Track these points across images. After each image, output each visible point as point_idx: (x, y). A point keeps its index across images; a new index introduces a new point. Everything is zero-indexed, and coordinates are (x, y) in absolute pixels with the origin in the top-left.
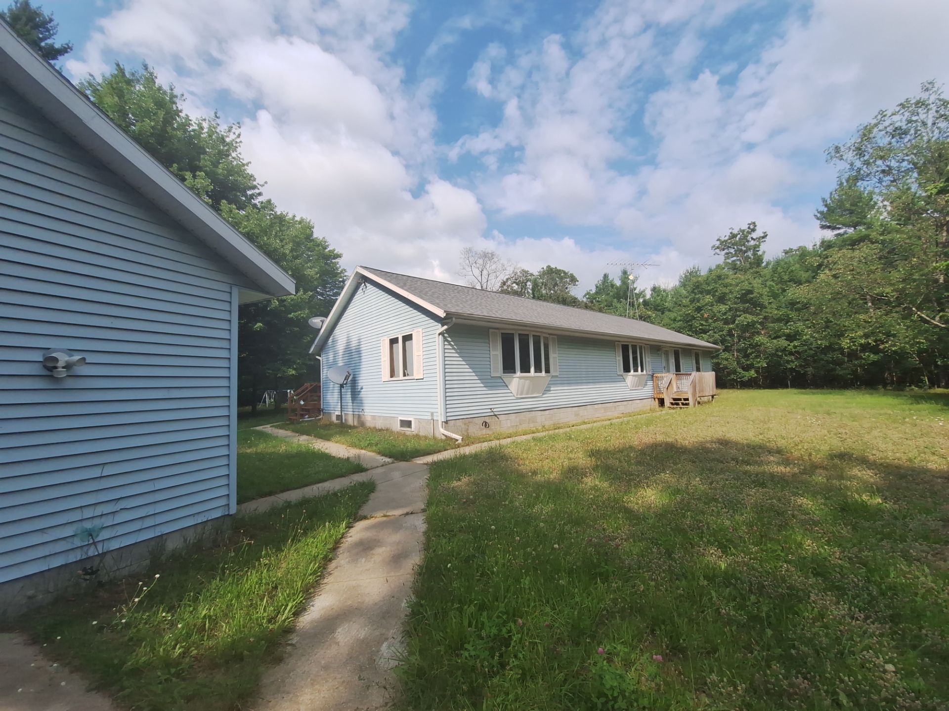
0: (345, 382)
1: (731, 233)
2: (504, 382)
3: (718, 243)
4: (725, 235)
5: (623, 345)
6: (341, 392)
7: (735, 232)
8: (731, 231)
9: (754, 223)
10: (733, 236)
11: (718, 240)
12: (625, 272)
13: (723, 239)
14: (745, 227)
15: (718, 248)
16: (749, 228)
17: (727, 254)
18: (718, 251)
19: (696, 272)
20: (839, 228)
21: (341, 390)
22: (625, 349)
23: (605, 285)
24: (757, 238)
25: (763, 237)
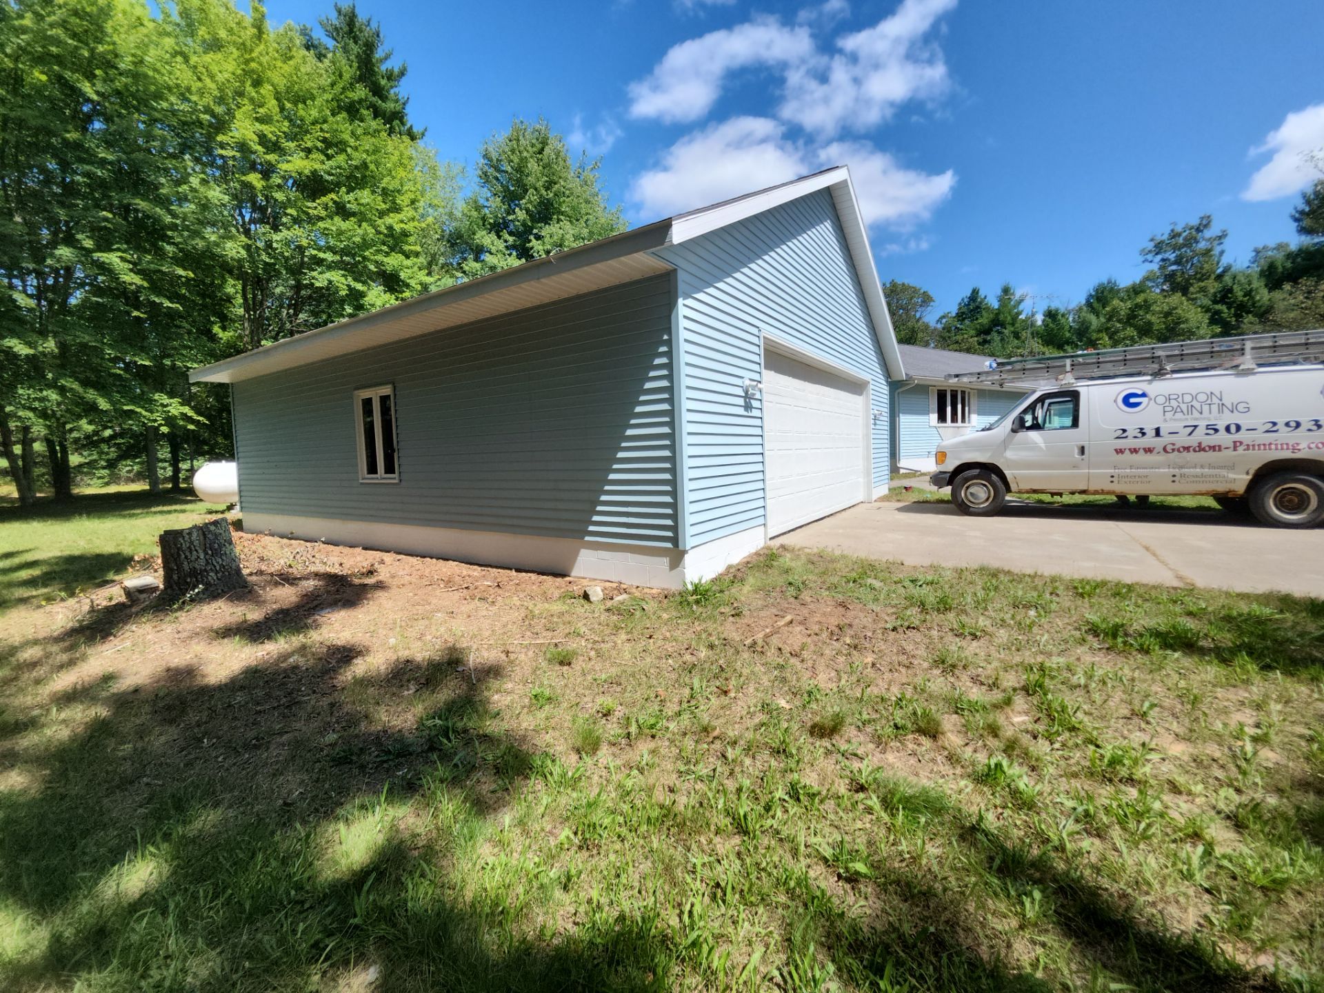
1: (1172, 231)
4: (1163, 233)
7: (1179, 229)
8: (1171, 227)
9: (1209, 217)
10: (1174, 235)
11: (1152, 240)
12: (1006, 291)
13: (1159, 238)
14: (1195, 222)
17: (1163, 260)
18: (1150, 257)
23: (972, 307)
25: (1220, 238)
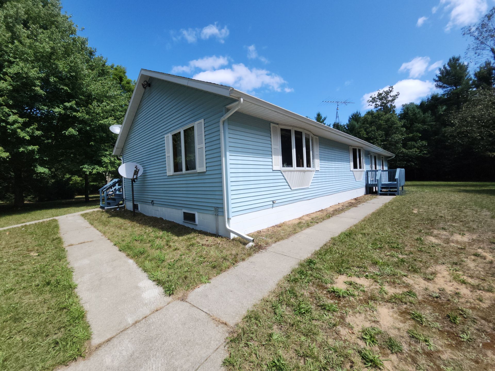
0: (135, 177)
2: (283, 176)
3: (371, 99)
5: (353, 149)
6: (132, 186)
15: (371, 101)
16: (389, 90)
19: (358, 115)
20: (447, 88)
21: (132, 184)
22: (354, 151)
24: (393, 96)
